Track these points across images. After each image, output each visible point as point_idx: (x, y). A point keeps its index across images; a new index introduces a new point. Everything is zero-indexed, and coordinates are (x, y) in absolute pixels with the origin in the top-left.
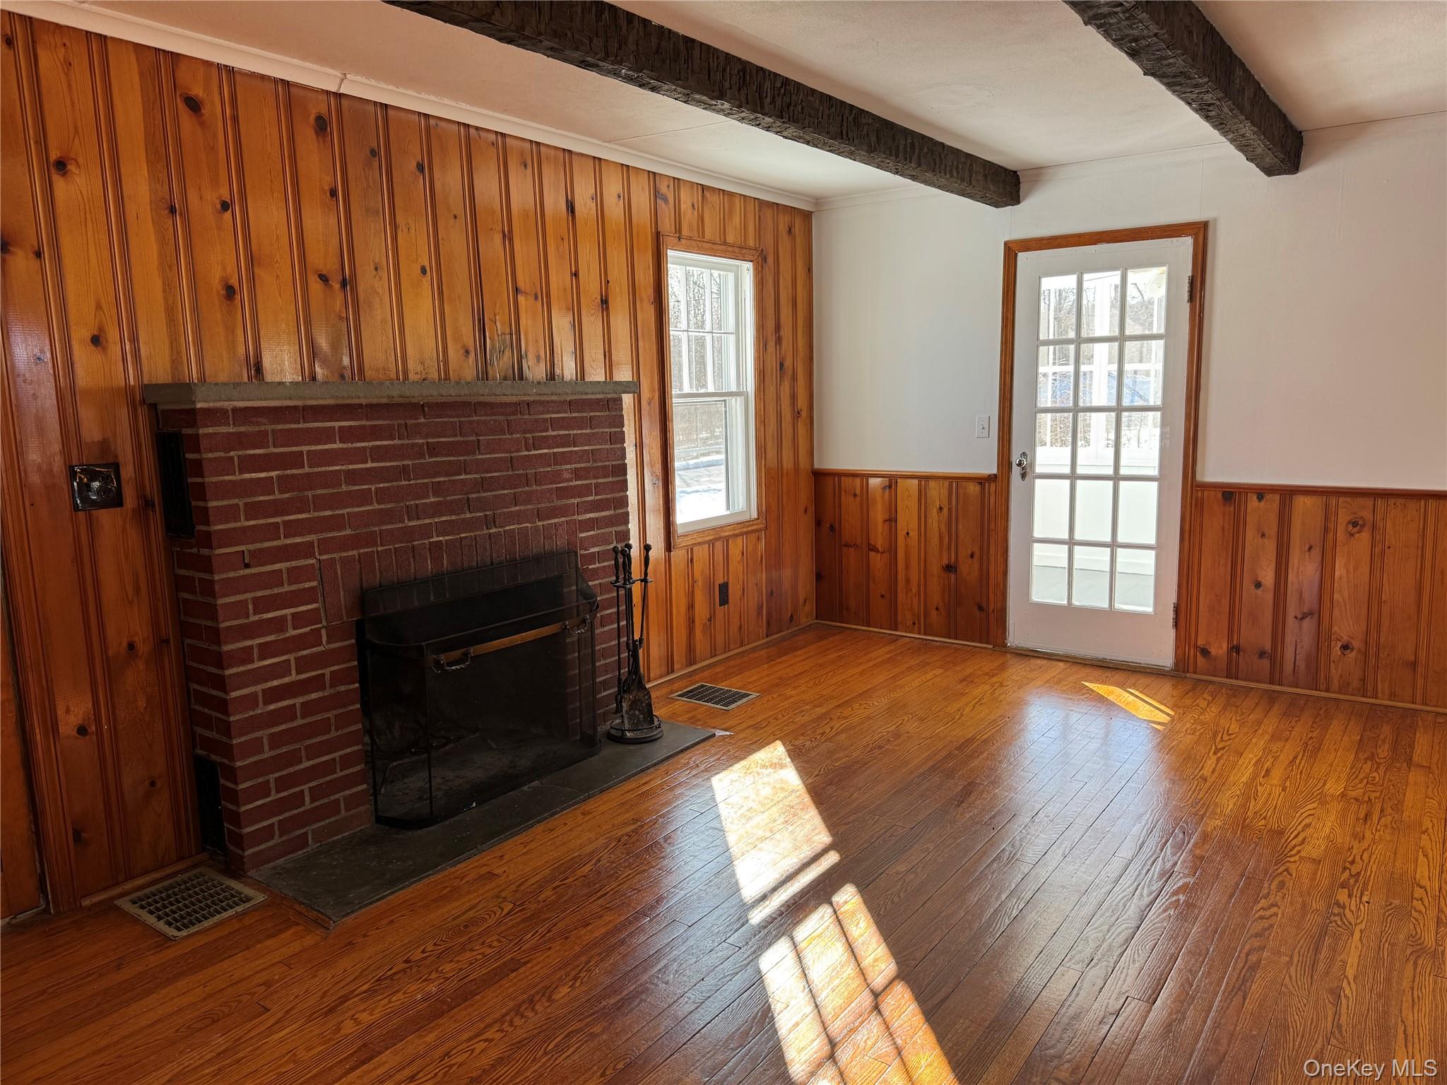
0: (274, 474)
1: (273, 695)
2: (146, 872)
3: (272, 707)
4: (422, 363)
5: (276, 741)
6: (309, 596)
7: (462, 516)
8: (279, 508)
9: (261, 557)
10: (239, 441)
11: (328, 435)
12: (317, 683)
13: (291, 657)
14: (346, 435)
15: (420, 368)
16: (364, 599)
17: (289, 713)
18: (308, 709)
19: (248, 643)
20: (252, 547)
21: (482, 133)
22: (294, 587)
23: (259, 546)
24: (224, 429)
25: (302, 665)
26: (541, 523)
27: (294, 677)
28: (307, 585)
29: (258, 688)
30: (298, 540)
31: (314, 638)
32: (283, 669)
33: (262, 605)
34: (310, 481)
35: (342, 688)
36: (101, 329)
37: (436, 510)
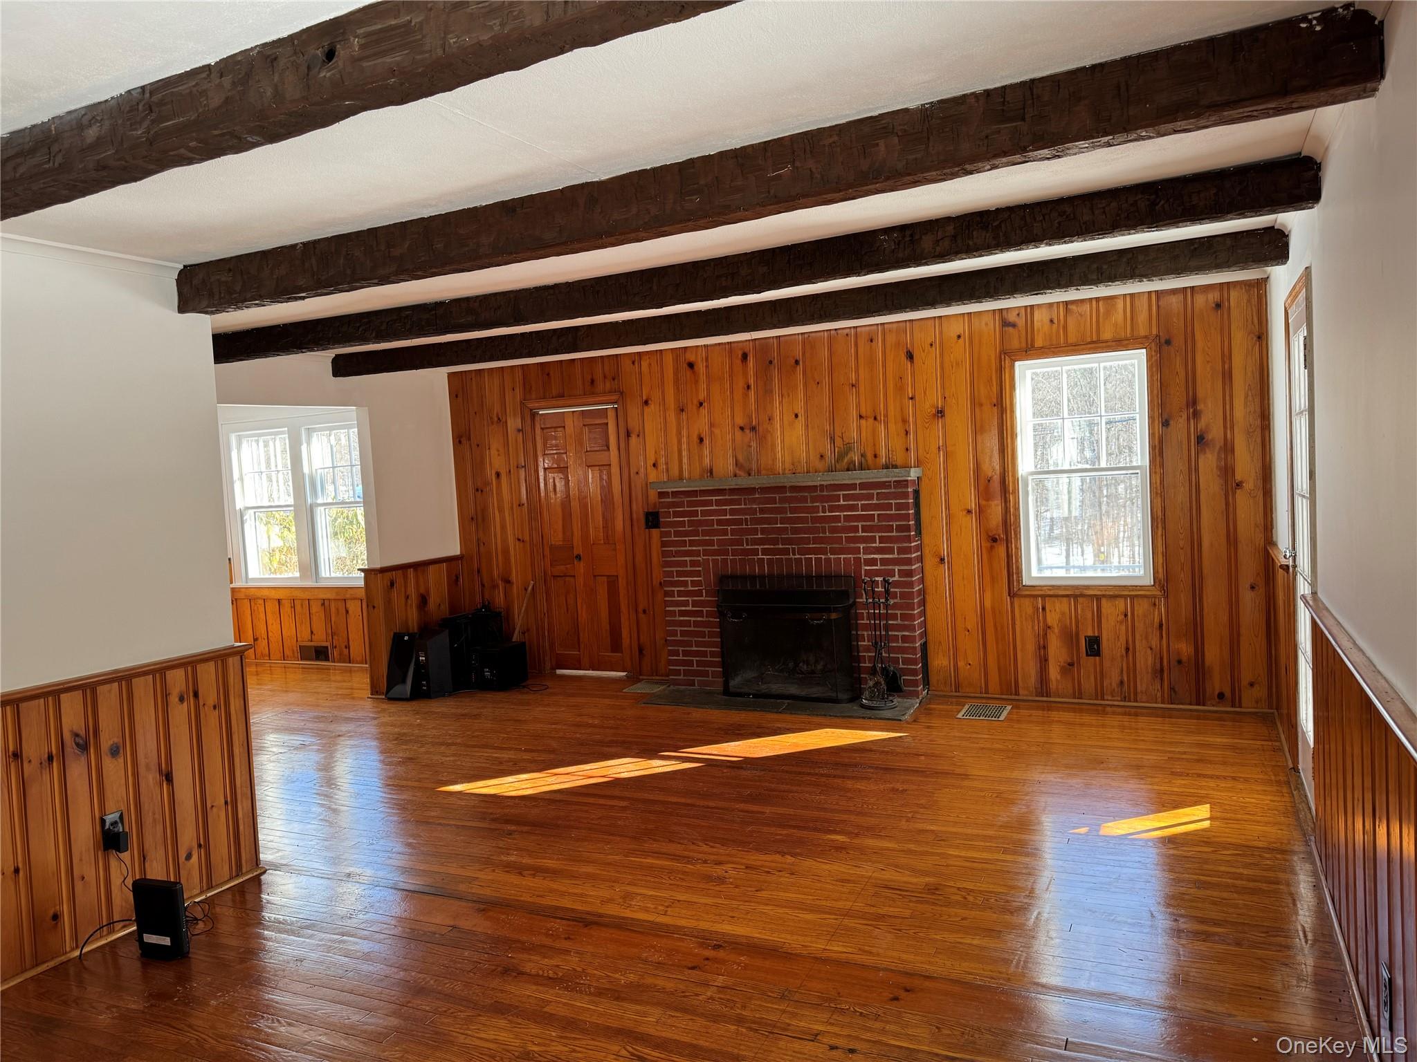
0: (686, 519)
1: (682, 613)
2: (662, 676)
3: (682, 618)
4: (793, 464)
5: (683, 633)
6: (698, 574)
7: (777, 547)
8: (686, 534)
9: (678, 553)
10: (674, 505)
11: (709, 503)
12: (699, 613)
13: (690, 599)
14: (718, 503)
15: (791, 467)
16: (723, 579)
17: (688, 623)
18: (696, 624)
19: (673, 589)
20: (675, 549)
21: (839, 332)
22: (692, 569)
23: (679, 549)
24: (668, 500)
25: (695, 604)
26: (832, 556)
27: (690, 608)
28: (697, 569)
29: (677, 609)
30: (694, 548)
31: (699, 593)
32: (686, 604)
33: (680, 574)
34: (700, 523)
35: (712, 619)
36: (656, 461)
37: (761, 542)
